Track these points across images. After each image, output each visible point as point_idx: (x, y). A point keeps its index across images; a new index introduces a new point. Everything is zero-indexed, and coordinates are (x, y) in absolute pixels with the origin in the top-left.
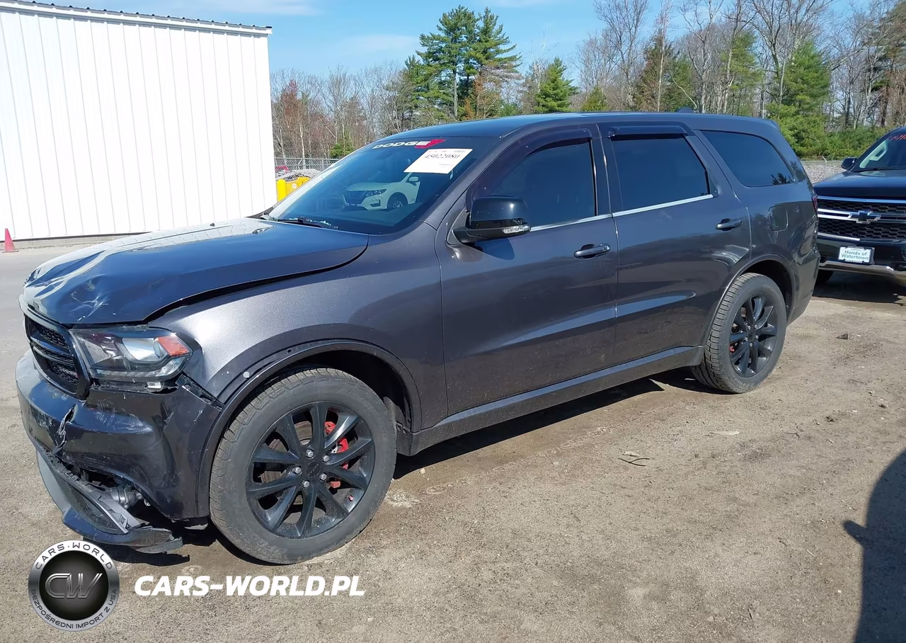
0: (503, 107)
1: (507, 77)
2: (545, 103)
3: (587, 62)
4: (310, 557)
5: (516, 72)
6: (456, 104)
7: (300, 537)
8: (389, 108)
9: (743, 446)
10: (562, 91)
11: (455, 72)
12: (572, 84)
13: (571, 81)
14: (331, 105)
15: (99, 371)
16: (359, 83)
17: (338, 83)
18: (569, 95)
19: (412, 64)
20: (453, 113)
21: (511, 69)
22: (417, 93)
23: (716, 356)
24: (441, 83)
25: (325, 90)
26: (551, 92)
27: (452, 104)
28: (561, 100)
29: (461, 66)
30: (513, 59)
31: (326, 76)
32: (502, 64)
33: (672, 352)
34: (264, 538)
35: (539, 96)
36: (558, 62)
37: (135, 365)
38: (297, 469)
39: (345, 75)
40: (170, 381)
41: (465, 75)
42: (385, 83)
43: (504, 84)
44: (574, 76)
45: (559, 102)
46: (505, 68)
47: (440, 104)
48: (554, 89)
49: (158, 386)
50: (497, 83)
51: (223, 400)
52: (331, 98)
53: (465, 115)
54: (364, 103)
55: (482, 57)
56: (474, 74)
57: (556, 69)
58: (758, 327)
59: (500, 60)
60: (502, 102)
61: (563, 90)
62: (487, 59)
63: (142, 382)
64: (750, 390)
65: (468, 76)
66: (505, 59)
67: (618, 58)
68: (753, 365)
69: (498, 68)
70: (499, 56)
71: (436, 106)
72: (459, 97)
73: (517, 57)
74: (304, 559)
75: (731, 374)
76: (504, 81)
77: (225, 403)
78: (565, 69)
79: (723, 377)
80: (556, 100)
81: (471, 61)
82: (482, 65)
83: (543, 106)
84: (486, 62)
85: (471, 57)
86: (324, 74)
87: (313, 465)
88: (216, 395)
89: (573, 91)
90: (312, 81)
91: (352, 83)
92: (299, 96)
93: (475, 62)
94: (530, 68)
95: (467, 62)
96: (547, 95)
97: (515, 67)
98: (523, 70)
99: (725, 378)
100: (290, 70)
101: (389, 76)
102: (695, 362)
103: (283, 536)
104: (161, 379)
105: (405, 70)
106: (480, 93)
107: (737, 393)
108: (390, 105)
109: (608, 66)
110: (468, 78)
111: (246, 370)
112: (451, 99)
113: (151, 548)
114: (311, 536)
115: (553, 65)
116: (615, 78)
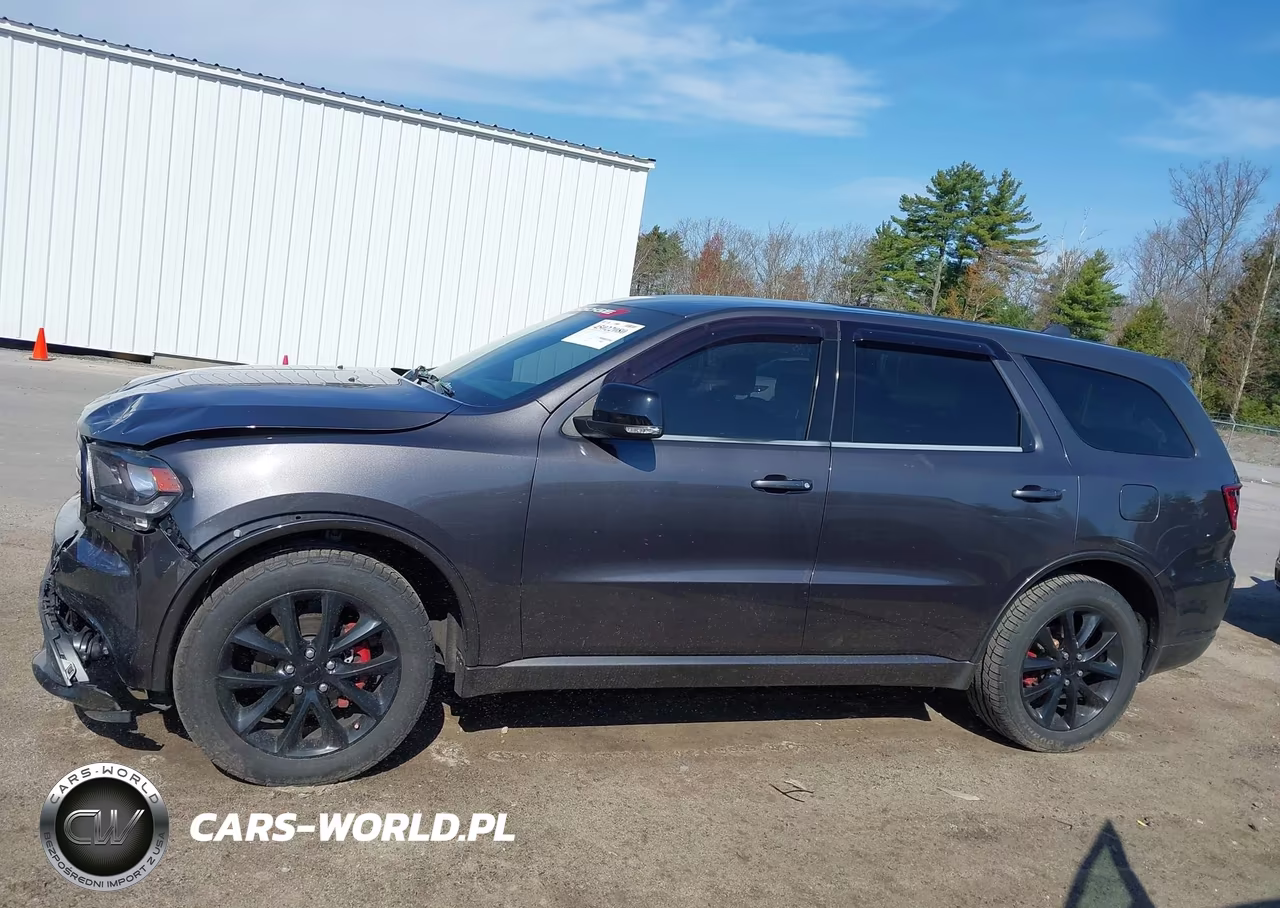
0: (1006, 308)
1: (1018, 267)
2: (1068, 310)
3: (1147, 263)
4: (282, 784)
5: (1035, 262)
6: (936, 294)
7: (276, 754)
8: (842, 287)
9: (970, 818)
10: (1099, 299)
11: (942, 250)
12: (1117, 291)
13: (1116, 286)
14: (762, 273)
15: (103, 497)
16: (806, 249)
17: (778, 245)
18: (1109, 305)
19: (884, 232)
20: (930, 305)
21: (1028, 257)
22: (884, 272)
23: (995, 684)
24: (920, 263)
25: (758, 252)
26: (1082, 297)
27: (930, 293)
28: (1095, 310)
29: (953, 244)
30: (1032, 243)
31: (765, 235)
32: (1014, 248)
33: (916, 659)
34: (227, 740)
35: (1063, 300)
36: (1100, 257)
37: (131, 496)
38: (289, 667)
39: (789, 236)
40: (156, 520)
41: (957, 257)
42: (843, 253)
43: (1012, 277)
44: (1123, 280)
45: (1093, 313)
46: (1018, 254)
47: (915, 292)
48: (1087, 294)
49: (145, 525)
50: (1004, 275)
51: (202, 555)
52: (765, 264)
53: (947, 310)
54: (809, 275)
55: (988, 237)
56: (970, 257)
57: (1097, 265)
58: (1083, 658)
59: (1012, 243)
60: (1005, 300)
61: (1101, 297)
62: (992, 239)
63: (131, 517)
64: (1053, 750)
65: (962, 258)
66: (1021, 242)
67: (1198, 264)
68: (1067, 714)
69: (1007, 253)
70: (1010, 237)
71: (910, 293)
72: (944, 286)
73: (1040, 242)
74: (275, 783)
75: (1018, 717)
76: (1013, 272)
77: (204, 561)
78: (1110, 268)
79: (1003, 717)
80: (1087, 309)
81: (969, 238)
82: (985, 246)
83: (1067, 315)
84: (991, 242)
85: (969, 233)
86: (762, 233)
87: (312, 668)
88: (194, 548)
89: (1118, 301)
90: (745, 239)
91: (798, 247)
92: (725, 257)
93: (975, 241)
94: (1060, 259)
95: (962, 239)
96: (1074, 300)
97: (1034, 254)
98: (1047, 261)
99: (1007, 720)
100: (719, 220)
101: (850, 246)
102: (959, 684)
103: (254, 746)
104: (148, 516)
105: (874, 239)
106: (975, 283)
107: (1031, 750)
108: (845, 285)
109: (1181, 272)
110: (960, 262)
111: (239, 527)
112: (930, 286)
113: (96, 713)
114: (292, 757)
115: (1092, 260)
116: (1191, 292)
